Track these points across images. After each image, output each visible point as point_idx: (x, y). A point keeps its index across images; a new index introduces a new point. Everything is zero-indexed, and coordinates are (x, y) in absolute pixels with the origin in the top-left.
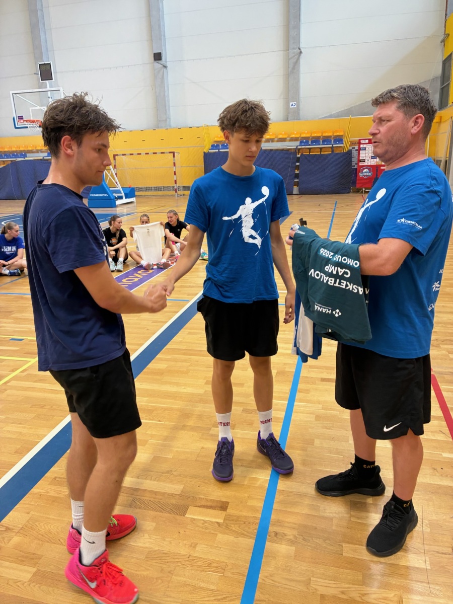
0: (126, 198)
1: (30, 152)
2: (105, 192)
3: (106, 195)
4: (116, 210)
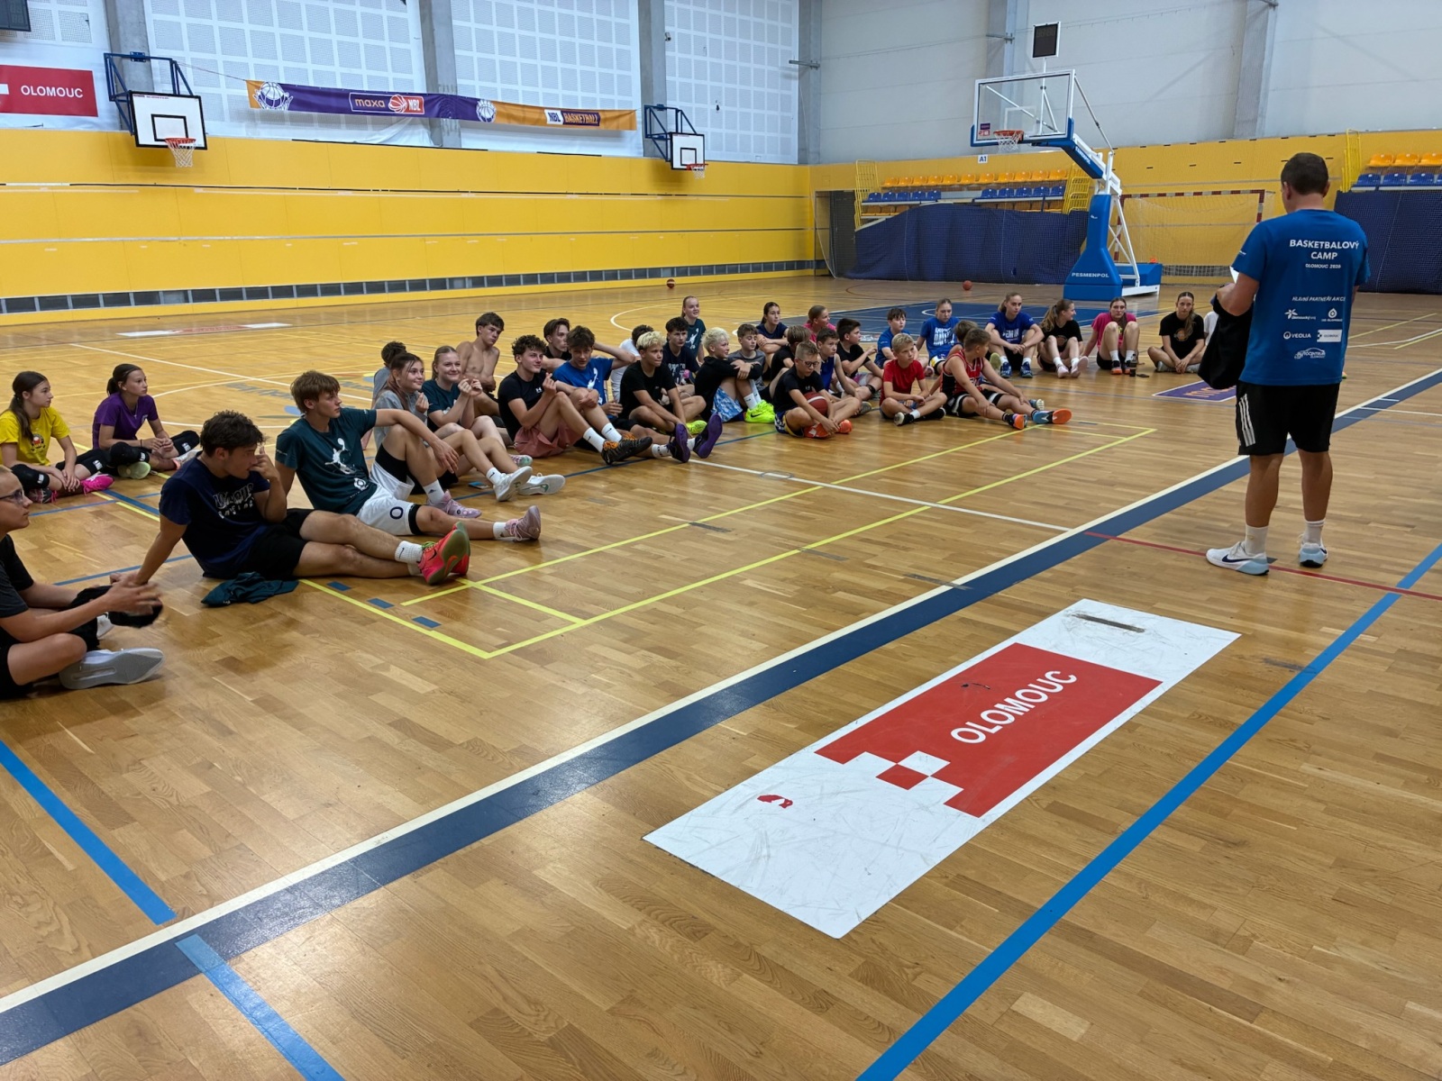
0: (1142, 284)
1: (950, 188)
3: (1107, 276)
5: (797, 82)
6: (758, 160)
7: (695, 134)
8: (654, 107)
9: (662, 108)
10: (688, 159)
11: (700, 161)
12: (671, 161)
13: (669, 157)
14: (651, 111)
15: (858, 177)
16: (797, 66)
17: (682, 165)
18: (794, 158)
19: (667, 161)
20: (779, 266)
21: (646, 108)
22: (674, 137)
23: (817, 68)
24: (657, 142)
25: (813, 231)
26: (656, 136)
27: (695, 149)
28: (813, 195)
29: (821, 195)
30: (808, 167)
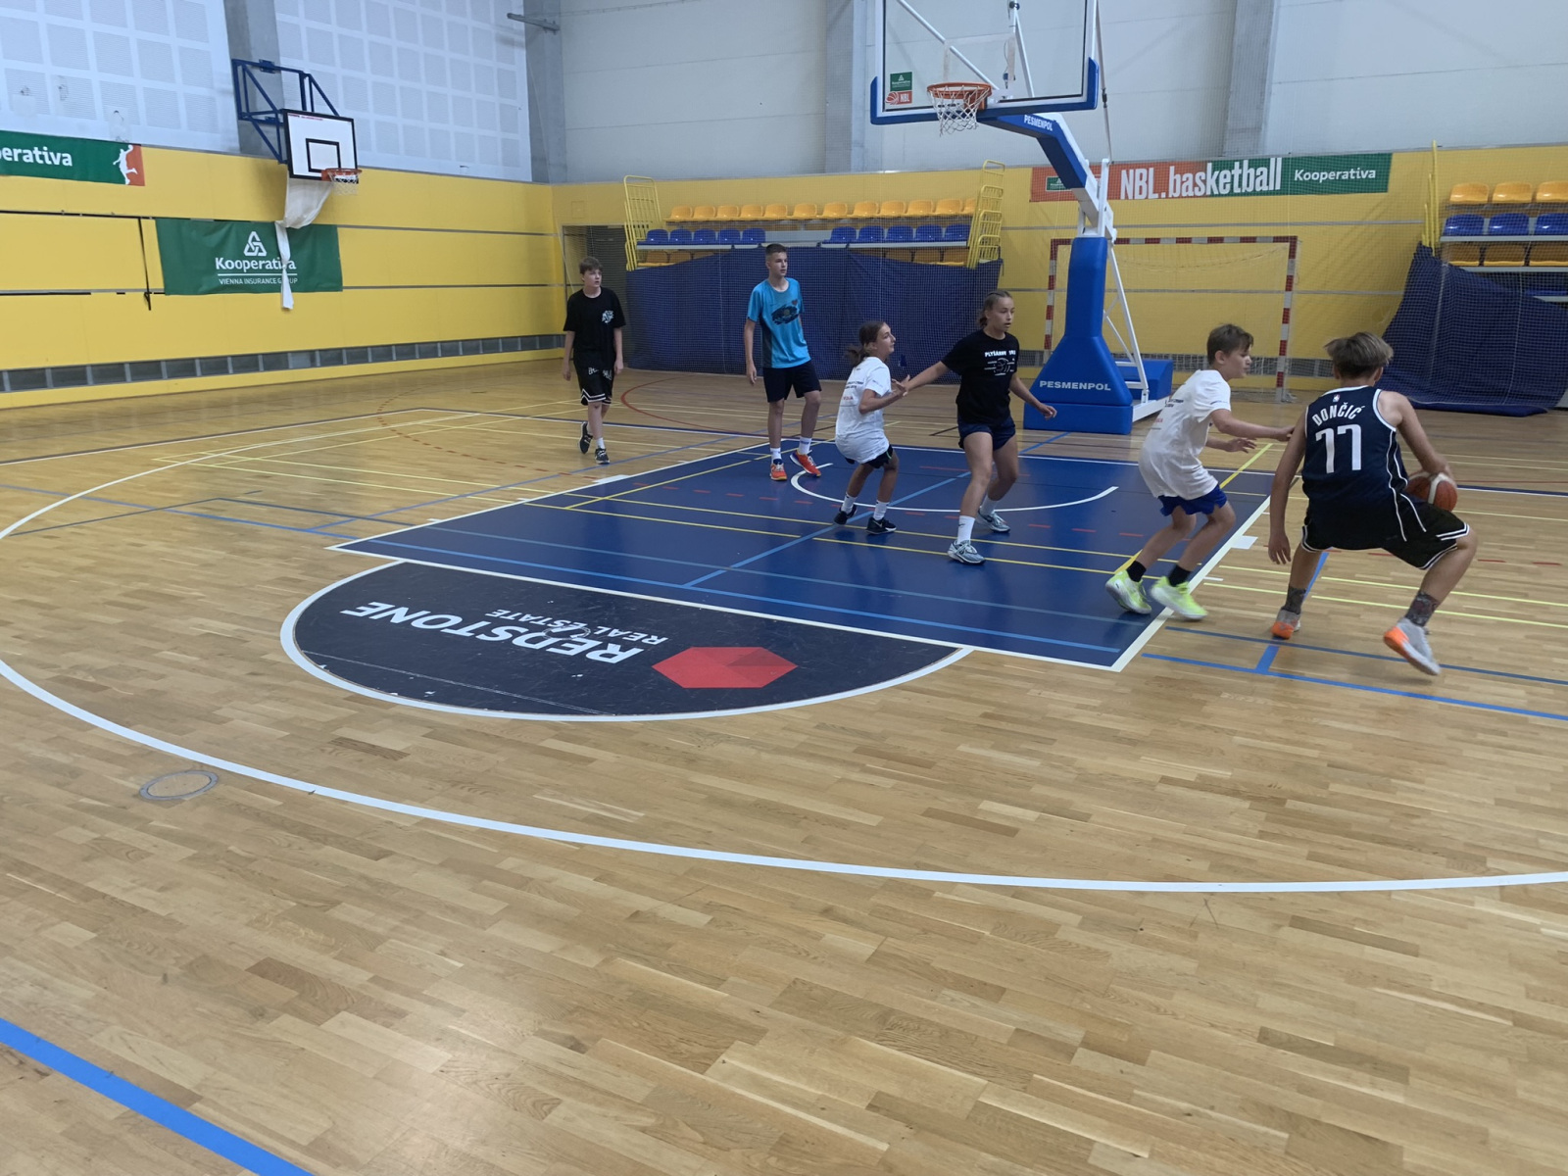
0: (1150, 398)
1: (776, 224)
2: (1105, 378)
3: (1106, 389)
4: (1130, 443)
5: (524, 52)
6: (464, 171)
7: (336, 117)
8: (254, 65)
9: (269, 67)
10: (324, 159)
11: (348, 163)
12: (289, 162)
13: (284, 157)
14: (244, 70)
15: (628, 204)
16: (521, 26)
17: (310, 170)
18: (525, 171)
19: (281, 161)
20: (509, 344)
21: (235, 63)
22: (291, 118)
23: (555, 30)
24: (263, 128)
25: (563, 288)
26: (262, 117)
27: (337, 144)
28: (559, 231)
29: (573, 232)
30: (547, 189)
